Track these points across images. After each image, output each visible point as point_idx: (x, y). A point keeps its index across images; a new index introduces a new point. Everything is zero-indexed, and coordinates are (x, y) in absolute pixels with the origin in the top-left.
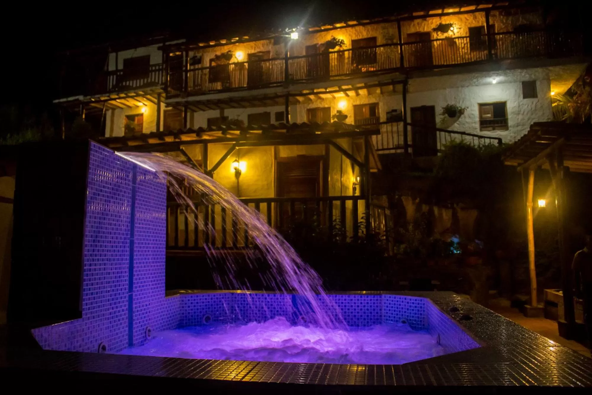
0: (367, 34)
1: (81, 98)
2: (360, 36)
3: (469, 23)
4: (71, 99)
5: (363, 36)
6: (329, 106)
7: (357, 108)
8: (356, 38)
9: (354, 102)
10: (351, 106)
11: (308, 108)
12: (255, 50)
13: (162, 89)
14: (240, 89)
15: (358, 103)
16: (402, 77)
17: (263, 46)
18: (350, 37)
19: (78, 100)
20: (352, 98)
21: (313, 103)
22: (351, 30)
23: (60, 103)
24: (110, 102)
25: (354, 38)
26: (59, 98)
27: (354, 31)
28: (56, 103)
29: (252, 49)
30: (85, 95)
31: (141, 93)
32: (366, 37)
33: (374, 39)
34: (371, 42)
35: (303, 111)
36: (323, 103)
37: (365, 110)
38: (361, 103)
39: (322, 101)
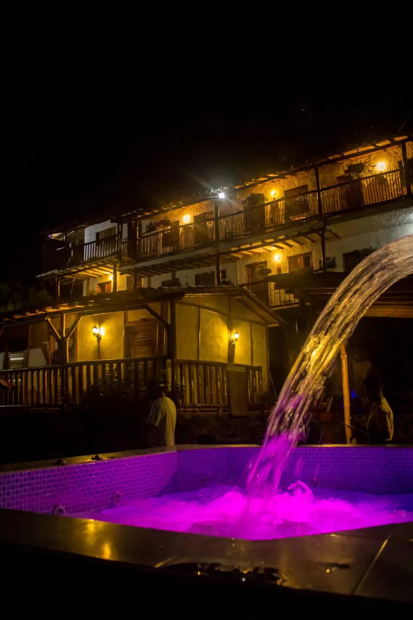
0: (298, 182)
1: (56, 271)
2: (292, 186)
3: (399, 157)
4: (49, 273)
5: (295, 185)
6: (266, 260)
7: (292, 260)
8: (289, 189)
9: (288, 253)
10: (286, 258)
11: (247, 264)
12: (200, 212)
13: (116, 258)
14: (187, 250)
15: (292, 254)
16: (320, 225)
17: (207, 206)
18: (282, 189)
19: (54, 273)
20: (286, 250)
21: (251, 258)
22: (284, 181)
23: (41, 277)
24: (80, 273)
25: (287, 188)
26: (41, 274)
27: (286, 182)
28: (38, 278)
29: (198, 211)
30: (59, 269)
31: (101, 263)
32: (297, 185)
33: (305, 187)
34: (303, 190)
35: (243, 267)
36: (260, 257)
37: (300, 261)
38: (295, 254)
39: (259, 256)
